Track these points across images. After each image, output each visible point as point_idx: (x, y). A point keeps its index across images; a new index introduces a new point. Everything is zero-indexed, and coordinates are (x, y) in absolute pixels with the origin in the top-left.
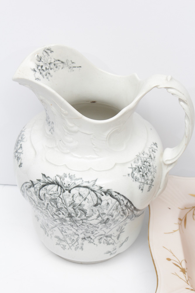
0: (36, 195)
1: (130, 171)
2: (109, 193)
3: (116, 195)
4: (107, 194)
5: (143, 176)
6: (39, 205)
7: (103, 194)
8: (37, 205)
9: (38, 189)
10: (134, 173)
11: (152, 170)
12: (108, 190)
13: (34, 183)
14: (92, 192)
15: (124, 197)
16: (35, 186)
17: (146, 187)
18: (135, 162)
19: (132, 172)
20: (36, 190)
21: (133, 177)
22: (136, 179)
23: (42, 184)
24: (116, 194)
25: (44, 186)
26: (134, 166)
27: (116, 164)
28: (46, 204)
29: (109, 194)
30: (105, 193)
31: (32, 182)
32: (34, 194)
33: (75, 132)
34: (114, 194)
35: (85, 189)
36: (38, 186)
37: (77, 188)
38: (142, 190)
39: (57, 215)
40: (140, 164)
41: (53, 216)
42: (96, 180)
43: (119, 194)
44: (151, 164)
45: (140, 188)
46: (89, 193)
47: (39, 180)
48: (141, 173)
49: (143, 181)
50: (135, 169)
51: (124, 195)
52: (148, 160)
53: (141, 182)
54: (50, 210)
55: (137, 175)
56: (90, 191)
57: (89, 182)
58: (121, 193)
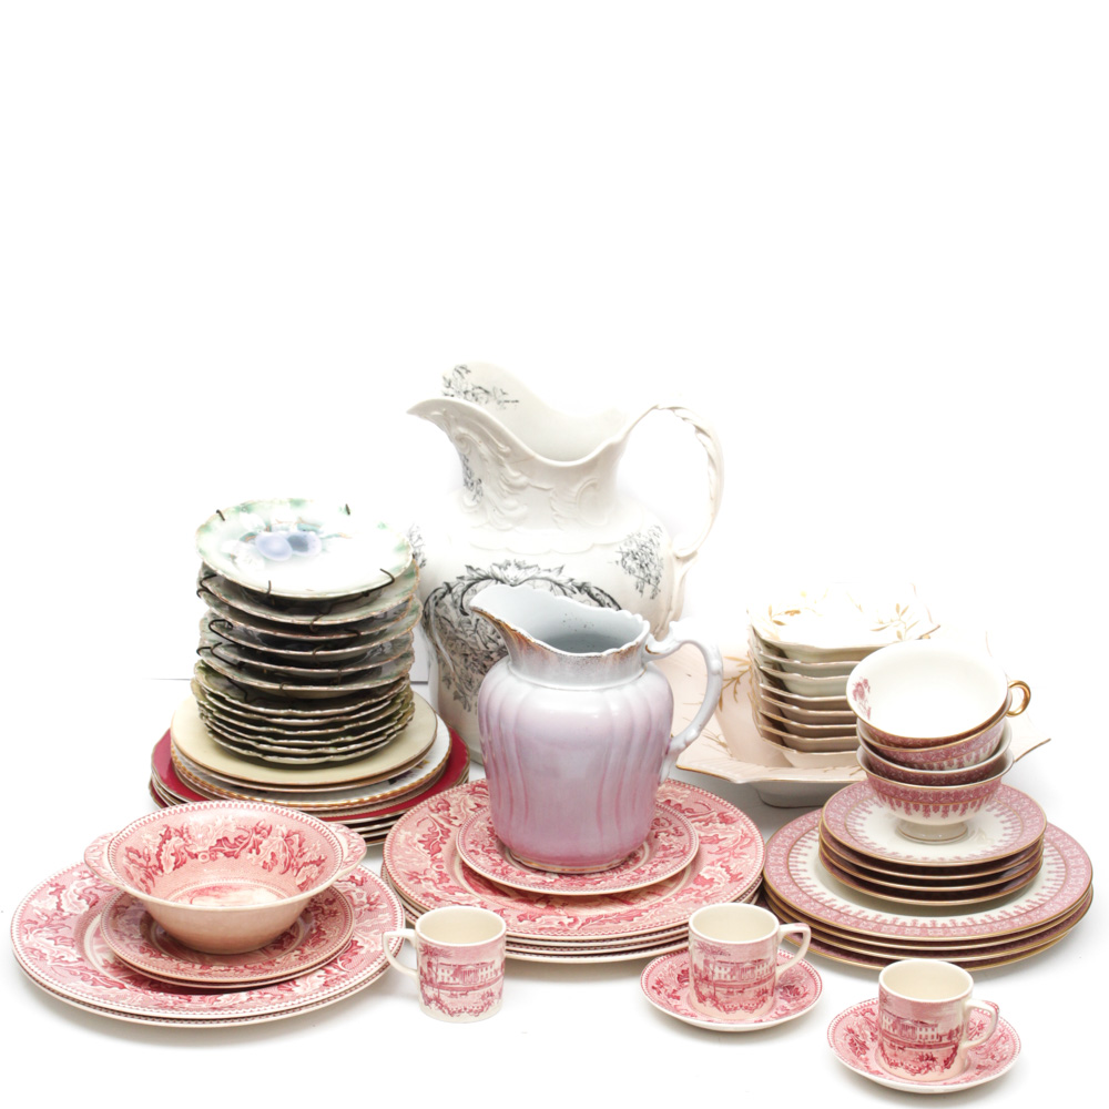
0: (455, 607)
1: (619, 557)
2: (586, 588)
3: (597, 595)
4: (583, 591)
5: (641, 566)
6: (460, 629)
7: (576, 590)
8: (456, 631)
9: (460, 594)
10: (626, 559)
11: (656, 561)
12: (584, 584)
13: (452, 585)
14: (557, 588)
15: (612, 599)
16: (454, 591)
17: (648, 589)
18: (626, 544)
19: (623, 559)
20: (455, 597)
21: (624, 567)
22: (631, 571)
23: (467, 583)
24: (598, 592)
25: (470, 586)
26: (625, 549)
27: (594, 545)
28: (474, 622)
29: (586, 591)
30: (580, 588)
31: (447, 584)
32: (451, 608)
33: (522, 488)
34: (594, 592)
35: (543, 582)
36: (458, 590)
37: (531, 582)
38: (641, 591)
39: (494, 642)
40: (634, 548)
41: (485, 645)
42: (562, 568)
43: (602, 591)
44: (654, 551)
45: (637, 587)
46: (552, 589)
47: (462, 578)
48: (638, 561)
49: (642, 575)
50: (628, 554)
51: (612, 596)
52: (648, 545)
53: (639, 577)
54: (481, 632)
55: (630, 562)
56: (553, 585)
57: (550, 570)
58: (606, 591)
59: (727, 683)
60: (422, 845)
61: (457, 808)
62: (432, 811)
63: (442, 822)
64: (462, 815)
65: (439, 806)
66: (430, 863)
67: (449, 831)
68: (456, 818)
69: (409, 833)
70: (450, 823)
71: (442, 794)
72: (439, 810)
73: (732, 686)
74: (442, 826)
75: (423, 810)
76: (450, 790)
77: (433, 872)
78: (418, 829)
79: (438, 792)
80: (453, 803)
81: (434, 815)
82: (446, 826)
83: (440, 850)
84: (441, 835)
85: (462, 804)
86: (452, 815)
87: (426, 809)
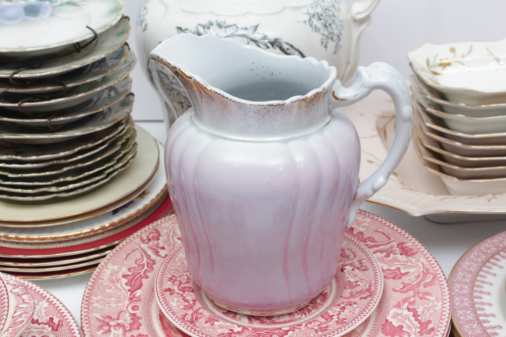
1: (307, 18)
2: (278, 44)
3: (288, 49)
4: (275, 46)
5: (325, 26)
7: (269, 45)
10: (313, 19)
11: (337, 22)
12: (276, 40)
14: (252, 43)
17: (331, 45)
18: (312, 8)
19: (310, 20)
21: (311, 26)
22: (316, 29)
24: (289, 47)
26: (312, 11)
27: (285, 8)
29: (278, 46)
30: (273, 44)
34: (285, 47)
35: (241, 39)
38: (326, 47)
40: (319, 10)
42: (257, 27)
43: (292, 46)
44: (336, 14)
45: (322, 43)
46: (248, 44)
48: (322, 21)
49: (326, 33)
50: (314, 15)
51: (301, 50)
52: (331, 9)
53: (323, 35)
55: (315, 22)
56: (249, 41)
57: (246, 29)
58: (296, 46)
59: (388, 120)
60: (125, 281)
61: (166, 237)
62: (143, 241)
63: (150, 252)
64: (170, 244)
65: (150, 236)
66: (127, 302)
67: (154, 262)
68: (163, 248)
69: (116, 267)
70: (157, 253)
71: (155, 224)
72: (149, 240)
73: (392, 123)
74: (149, 257)
75: (134, 241)
76: (163, 220)
77: (128, 315)
78: (126, 262)
79: (152, 221)
80: (163, 232)
81: (144, 246)
82: (153, 256)
83: (140, 287)
84: (146, 268)
85: (171, 233)
86: (161, 245)
87: (138, 240)
